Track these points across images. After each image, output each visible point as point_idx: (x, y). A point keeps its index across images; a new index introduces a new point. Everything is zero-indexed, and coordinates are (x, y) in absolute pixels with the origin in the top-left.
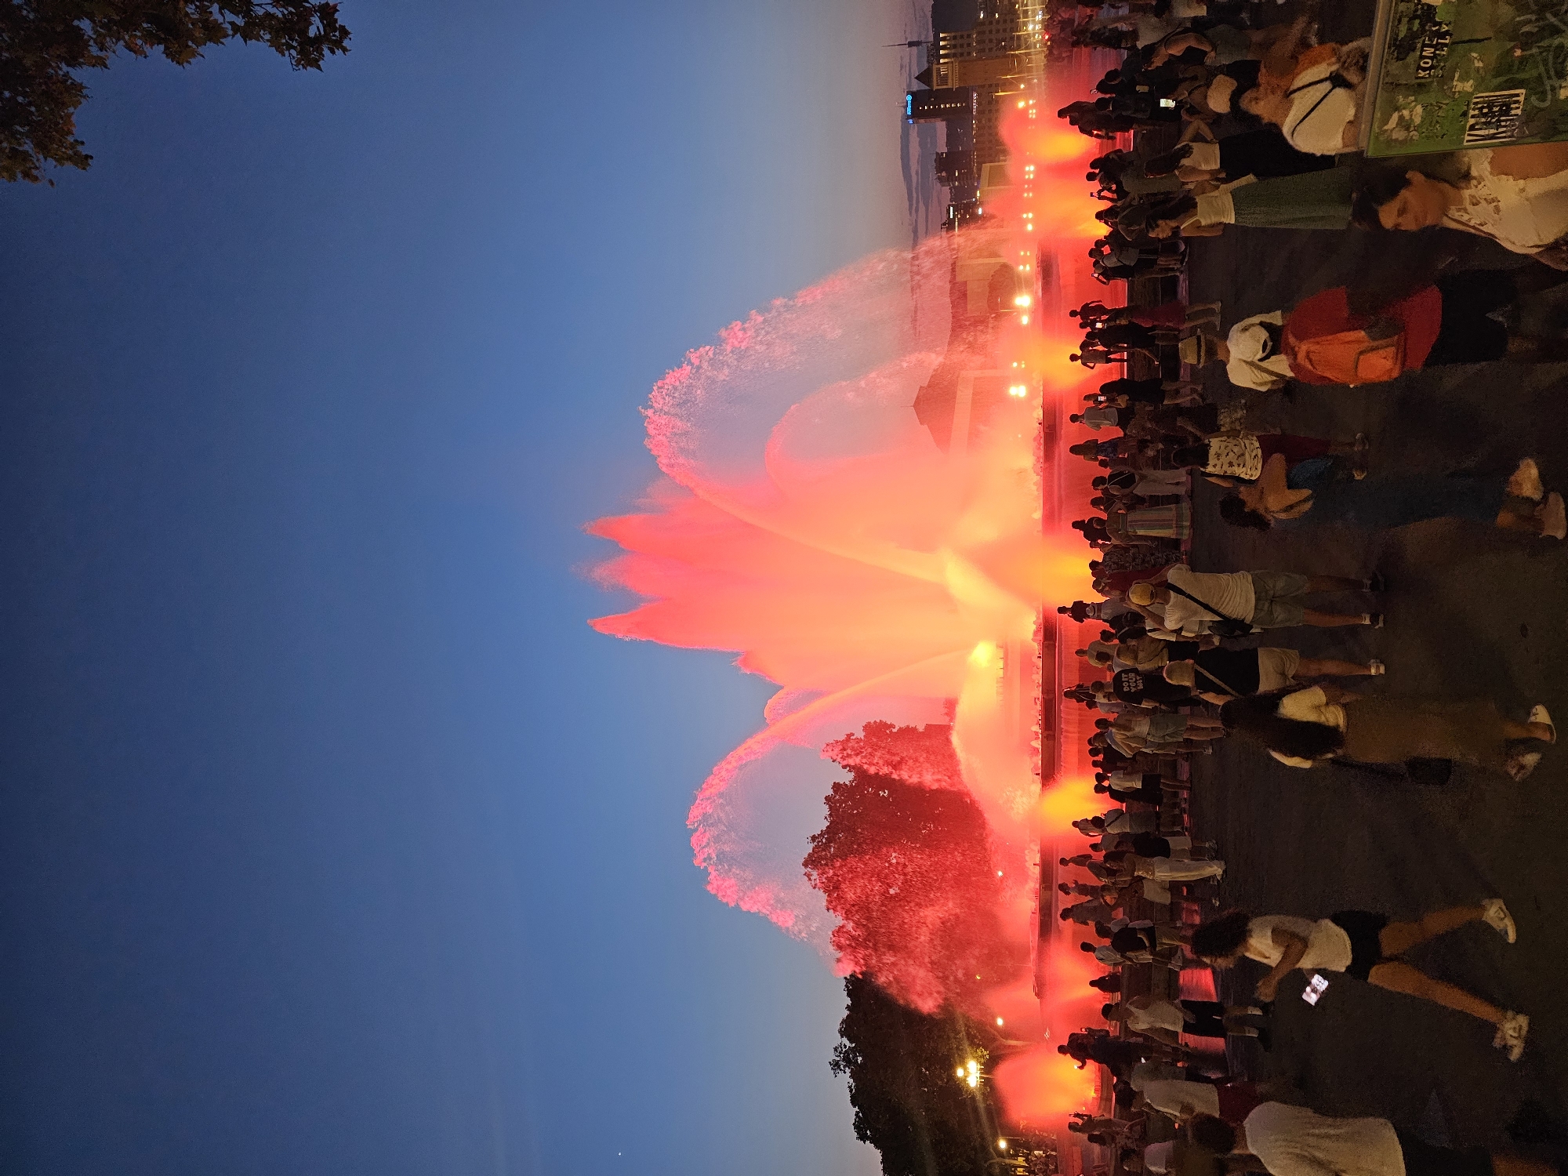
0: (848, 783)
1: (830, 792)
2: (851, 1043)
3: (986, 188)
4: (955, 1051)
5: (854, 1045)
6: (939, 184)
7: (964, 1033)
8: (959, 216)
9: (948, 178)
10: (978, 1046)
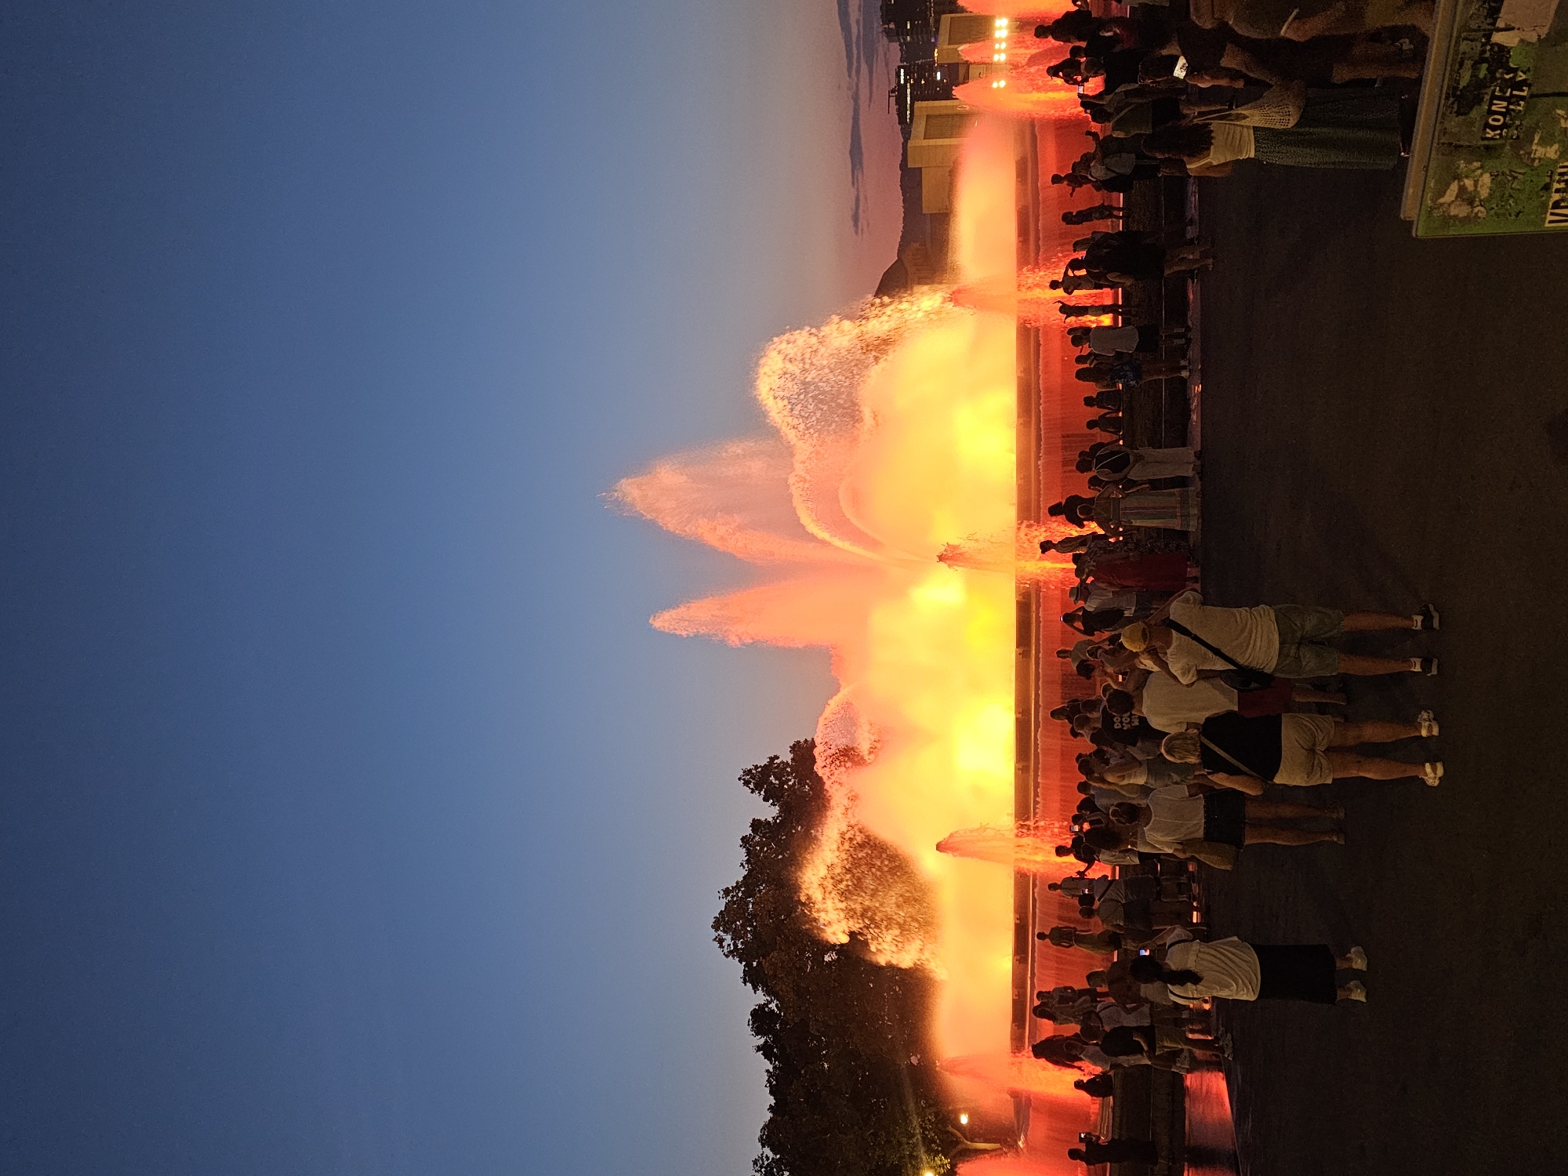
0: (770, 820)
1: (749, 831)
2: (776, 1155)
3: (946, 46)
4: (907, 1160)
5: (778, 1156)
6: (885, 38)
7: (919, 1136)
8: (912, 82)
9: (897, 32)
10: (936, 1153)
